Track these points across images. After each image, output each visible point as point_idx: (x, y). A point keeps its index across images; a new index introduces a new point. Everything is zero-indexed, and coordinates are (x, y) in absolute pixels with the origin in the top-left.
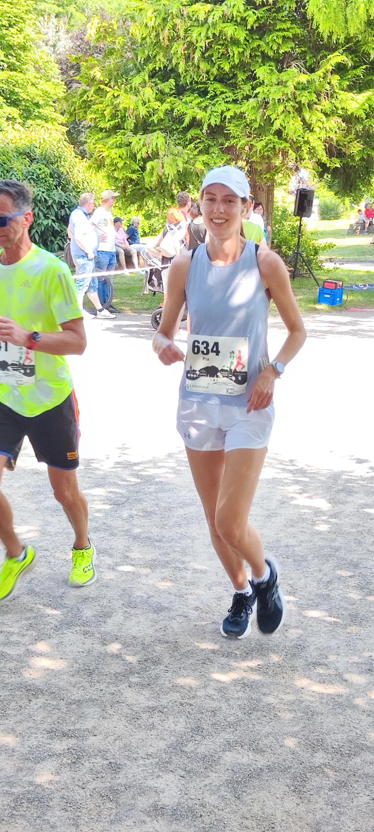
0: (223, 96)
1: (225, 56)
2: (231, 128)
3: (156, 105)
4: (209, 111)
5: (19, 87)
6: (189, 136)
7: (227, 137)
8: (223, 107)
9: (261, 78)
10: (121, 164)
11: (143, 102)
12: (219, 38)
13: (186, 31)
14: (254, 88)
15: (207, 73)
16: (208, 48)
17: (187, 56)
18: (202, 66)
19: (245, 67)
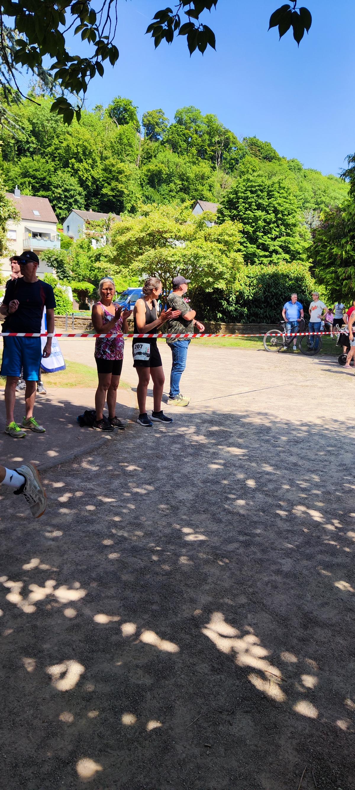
3: (352, 253)
5: (290, 244)
10: (331, 282)
11: (346, 251)
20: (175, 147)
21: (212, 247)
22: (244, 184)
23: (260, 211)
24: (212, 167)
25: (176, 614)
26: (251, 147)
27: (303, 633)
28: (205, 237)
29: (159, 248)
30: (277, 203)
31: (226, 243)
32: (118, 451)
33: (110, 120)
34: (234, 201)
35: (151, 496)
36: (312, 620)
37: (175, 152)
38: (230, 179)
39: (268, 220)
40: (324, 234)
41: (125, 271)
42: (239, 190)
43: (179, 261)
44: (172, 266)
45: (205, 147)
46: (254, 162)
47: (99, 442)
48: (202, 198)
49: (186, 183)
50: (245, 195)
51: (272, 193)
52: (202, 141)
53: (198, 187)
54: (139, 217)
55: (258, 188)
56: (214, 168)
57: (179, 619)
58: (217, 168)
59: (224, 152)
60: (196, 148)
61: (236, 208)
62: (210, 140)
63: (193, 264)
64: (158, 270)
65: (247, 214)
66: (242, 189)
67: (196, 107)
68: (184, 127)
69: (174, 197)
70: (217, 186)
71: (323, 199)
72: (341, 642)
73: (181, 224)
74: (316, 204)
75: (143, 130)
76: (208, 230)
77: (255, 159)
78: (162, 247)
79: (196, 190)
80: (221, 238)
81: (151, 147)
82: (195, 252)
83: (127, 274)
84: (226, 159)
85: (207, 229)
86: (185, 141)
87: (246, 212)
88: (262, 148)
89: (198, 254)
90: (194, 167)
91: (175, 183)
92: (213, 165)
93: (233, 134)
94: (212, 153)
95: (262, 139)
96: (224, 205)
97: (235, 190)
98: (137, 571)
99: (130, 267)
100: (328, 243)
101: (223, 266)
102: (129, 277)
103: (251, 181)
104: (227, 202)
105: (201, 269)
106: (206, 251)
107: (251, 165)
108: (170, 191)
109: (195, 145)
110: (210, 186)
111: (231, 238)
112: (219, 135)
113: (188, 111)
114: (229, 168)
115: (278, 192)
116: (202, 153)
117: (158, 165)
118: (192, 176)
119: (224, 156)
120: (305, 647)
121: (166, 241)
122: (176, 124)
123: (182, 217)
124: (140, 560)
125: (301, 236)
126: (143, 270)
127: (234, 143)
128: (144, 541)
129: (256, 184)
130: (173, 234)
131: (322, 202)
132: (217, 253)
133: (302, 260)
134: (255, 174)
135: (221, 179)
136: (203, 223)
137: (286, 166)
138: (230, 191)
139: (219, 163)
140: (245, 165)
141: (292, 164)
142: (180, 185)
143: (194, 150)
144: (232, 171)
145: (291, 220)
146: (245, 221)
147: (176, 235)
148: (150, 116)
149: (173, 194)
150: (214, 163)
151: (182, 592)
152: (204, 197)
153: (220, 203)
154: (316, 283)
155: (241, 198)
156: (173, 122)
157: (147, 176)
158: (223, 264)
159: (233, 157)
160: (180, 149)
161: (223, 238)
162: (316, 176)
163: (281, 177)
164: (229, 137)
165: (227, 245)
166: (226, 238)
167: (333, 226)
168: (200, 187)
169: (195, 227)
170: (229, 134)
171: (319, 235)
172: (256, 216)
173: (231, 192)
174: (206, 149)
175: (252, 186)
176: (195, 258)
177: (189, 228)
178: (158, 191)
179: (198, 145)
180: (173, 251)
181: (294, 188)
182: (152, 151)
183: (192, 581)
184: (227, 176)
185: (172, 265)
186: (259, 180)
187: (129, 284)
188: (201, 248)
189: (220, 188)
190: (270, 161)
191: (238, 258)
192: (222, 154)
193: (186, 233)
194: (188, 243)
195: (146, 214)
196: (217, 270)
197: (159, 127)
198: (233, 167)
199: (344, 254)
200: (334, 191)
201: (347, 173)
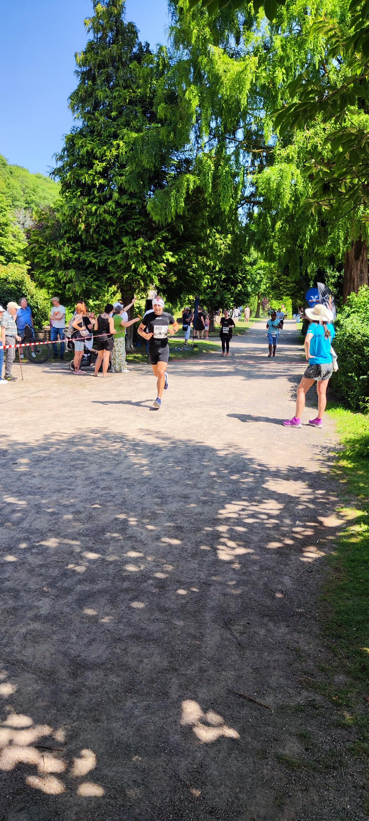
1: (106, 231)
2: (111, 268)
3: (70, 255)
4: (99, 259)
6: (88, 271)
7: (108, 272)
8: (106, 257)
9: (125, 243)
10: (53, 285)
11: (64, 253)
12: (103, 222)
13: (86, 218)
14: (122, 248)
15: (97, 239)
16: (97, 226)
17: (87, 231)
18: (94, 236)
19: (117, 237)
27: (73, 684)
36: (80, 665)
40: (39, 234)
71: (33, 198)
74: (26, 203)
100: (44, 244)
125: (14, 236)
131: (32, 201)
133: (19, 262)
145: (2, 220)
154: (36, 286)
162: (23, 173)
167: (47, 227)
171: (34, 235)
199: (62, 256)
200: (44, 190)
201: (58, 172)
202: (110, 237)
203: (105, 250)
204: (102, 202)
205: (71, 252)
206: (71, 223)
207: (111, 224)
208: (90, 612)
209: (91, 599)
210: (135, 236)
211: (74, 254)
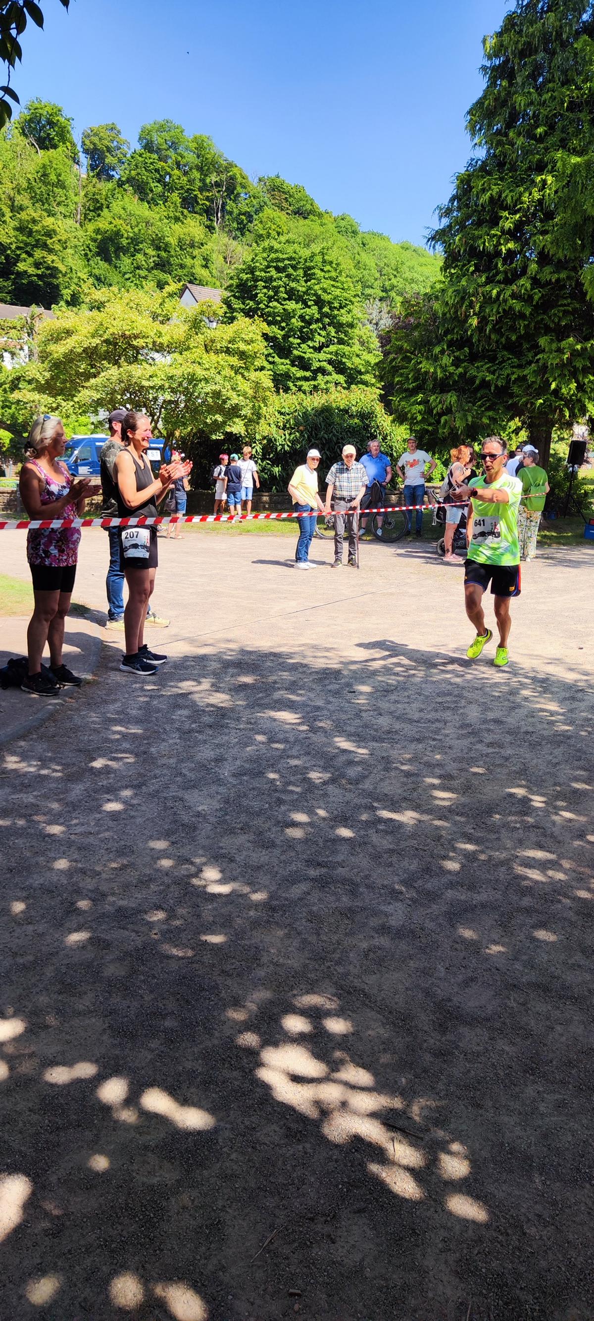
0: (510, 362)
1: (513, 329)
2: (516, 389)
3: (451, 369)
4: (497, 374)
5: (346, 358)
6: (479, 395)
7: (512, 396)
8: (509, 371)
9: (543, 347)
10: (419, 418)
11: (441, 367)
12: (508, 313)
13: (480, 307)
14: (536, 355)
15: (497, 342)
16: (497, 323)
17: (480, 328)
18: (493, 336)
19: (530, 338)
20: (141, 190)
21: (218, 362)
22: (265, 255)
23: (294, 302)
24: (207, 227)
25: (209, 1032)
26: (272, 193)
27: (440, 1041)
28: (206, 346)
29: (126, 364)
30: (321, 289)
31: (242, 355)
32: (76, 729)
33: (22, 141)
34: (249, 284)
35: (143, 808)
36: (451, 1014)
37: (142, 200)
38: (239, 248)
39: (307, 317)
40: (404, 337)
41: (67, 406)
42: (256, 267)
43: (162, 388)
44: (151, 396)
45: (195, 193)
46: (278, 220)
47: (39, 715)
48: (193, 280)
49: (163, 254)
50: (268, 274)
51: (312, 271)
52: (189, 181)
53: (185, 260)
54: (84, 311)
55: (288, 262)
56: (211, 228)
57: (216, 1042)
58: (217, 229)
59: (228, 201)
60: (179, 193)
61: (253, 298)
62: (202, 180)
63: (186, 393)
64: (125, 403)
65: (271, 307)
66: (261, 264)
67: (177, 122)
68: (155, 156)
69: (145, 278)
70: (217, 260)
71: (394, 281)
72: (507, 1048)
73: (162, 323)
74: (383, 291)
75: (84, 159)
76: (210, 334)
77: (280, 214)
78: (130, 363)
79: (182, 266)
80: (233, 347)
81: (100, 190)
82: (189, 370)
83: (71, 411)
84: (231, 213)
85: (209, 331)
86: (159, 181)
87: (271, 304)
88: (291, 196)
89: (194, 374)
90: (177, 227)
91: (145, 254)
92: (209, 223)
93: (241, 169)
94: (208, 203)
95: (290, 181)
96: (232, 291)
97: (250, 266)
98: (131, 956)
99: (76, 399)
100: (412, 353)
101: (239, 395)
102: (74, 416)
103: (277, 251)
104: (237, 286)
105: (200, 401)
106: (208, 369)
107: (274, 224)
108: (138, 268)
109: (177, 189)
110: (205, 259)
111: (250, 347)
112: (217, 172)
113: (161, 129)
114: (238, 229)
115: (322, 270)
116: (189, 203)
117: (113, 221)
118: (173, 241)
119: (228, 208)
120: (446, 1066)
121: (138, 353)
122: (143, 150)
123: (163, 311)
124: (133, 934)
125: (362, 343)
126: (99, 403)
127: (243, 187)
128: (139, 896)
129: (285, 256)
130: (149, 340)
131: (393, 287)
132: (228, 372)
133: (367, 384)
134: (283, 239)
135: (224, 247)
136: (201, 321)
137: (331, 227)
138: (241, 266)
139: (220, 220)
140: (264, 224)
141: (342, 223)
142: (153, 256)
143: (175, 197)
144: (243, 234)
145: (345, 318)
146: (269, 318)
147: (154, 343)
148: (96, 135)
149: (143, 273)
150: (210, 220)
151: (218, 988)
152: (196, 279)
153: (226, 289)
154: (393, 421)
155: (261, 280)
156: (137, 146)
157: (94, 240)
158: (238, 391)
159: (243, 211)
160: (150, 195)
161: (236, 346)
162: (382, 244)
163: (325, 244)
164: (235, 175)
165: (244, 359)
166: (241, 346)
167: (418, 325)
168: (188, 261)
169: (186, 327)
170: (235, 170)
171: (396, 342)
172: (287, 310)
173: (244, 270)
174: (196, 196)
175: (278, 260)
176: (190, 382)
177: (176, 330)
178: (116, 267)
179: (182, 188)
180: (150, 370)
181: (347, 264)
182: (103, 197)
183: (232, 964)
184: (235, 243)
185: (149, 393)
186: (290, 249)
187: (74, 429)
188: (199, 364)
189: (224, 263)
190: (305, 218)
191: (263, 380)
192: (224, 205)
193: (172, 338)
194: (176, 355)
195: (98, 306)
196: (229, 402)
197: (112, 155)
198: (244, 228)
199: (439, 371)
200: (411, 268)
201: (438, 236)
202: (520, 337)
203: (509, 359)
204: (508, 281)
205: (453, 364)
206: (457, 317)
207: (522, 316)
208: (468, 934)
209: (469, 915)
210: (561, 334)
211: (457, 367)
